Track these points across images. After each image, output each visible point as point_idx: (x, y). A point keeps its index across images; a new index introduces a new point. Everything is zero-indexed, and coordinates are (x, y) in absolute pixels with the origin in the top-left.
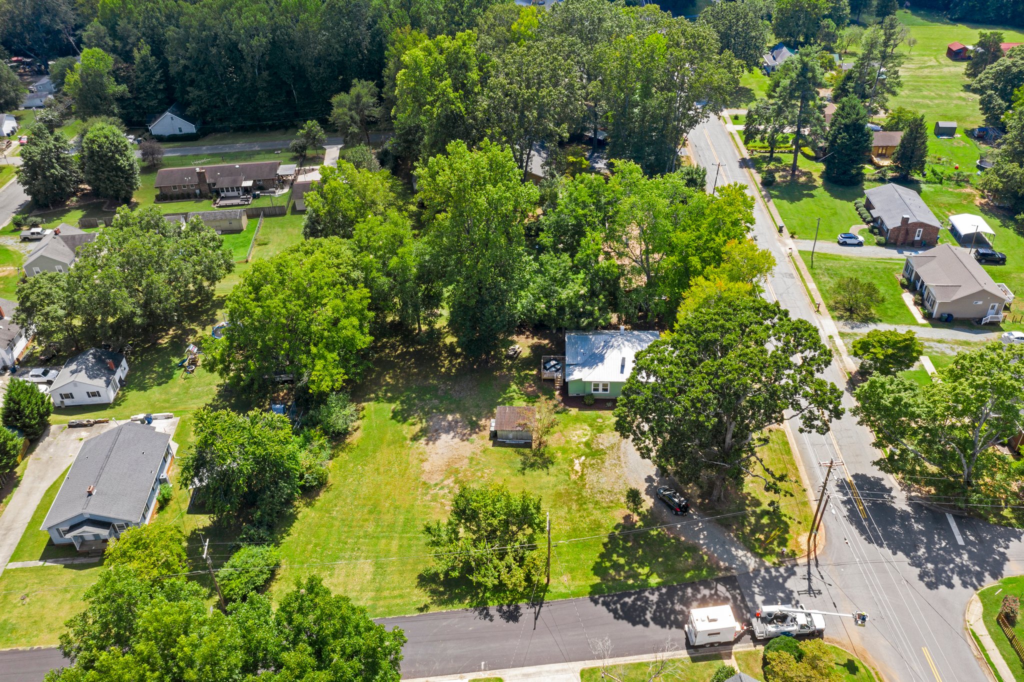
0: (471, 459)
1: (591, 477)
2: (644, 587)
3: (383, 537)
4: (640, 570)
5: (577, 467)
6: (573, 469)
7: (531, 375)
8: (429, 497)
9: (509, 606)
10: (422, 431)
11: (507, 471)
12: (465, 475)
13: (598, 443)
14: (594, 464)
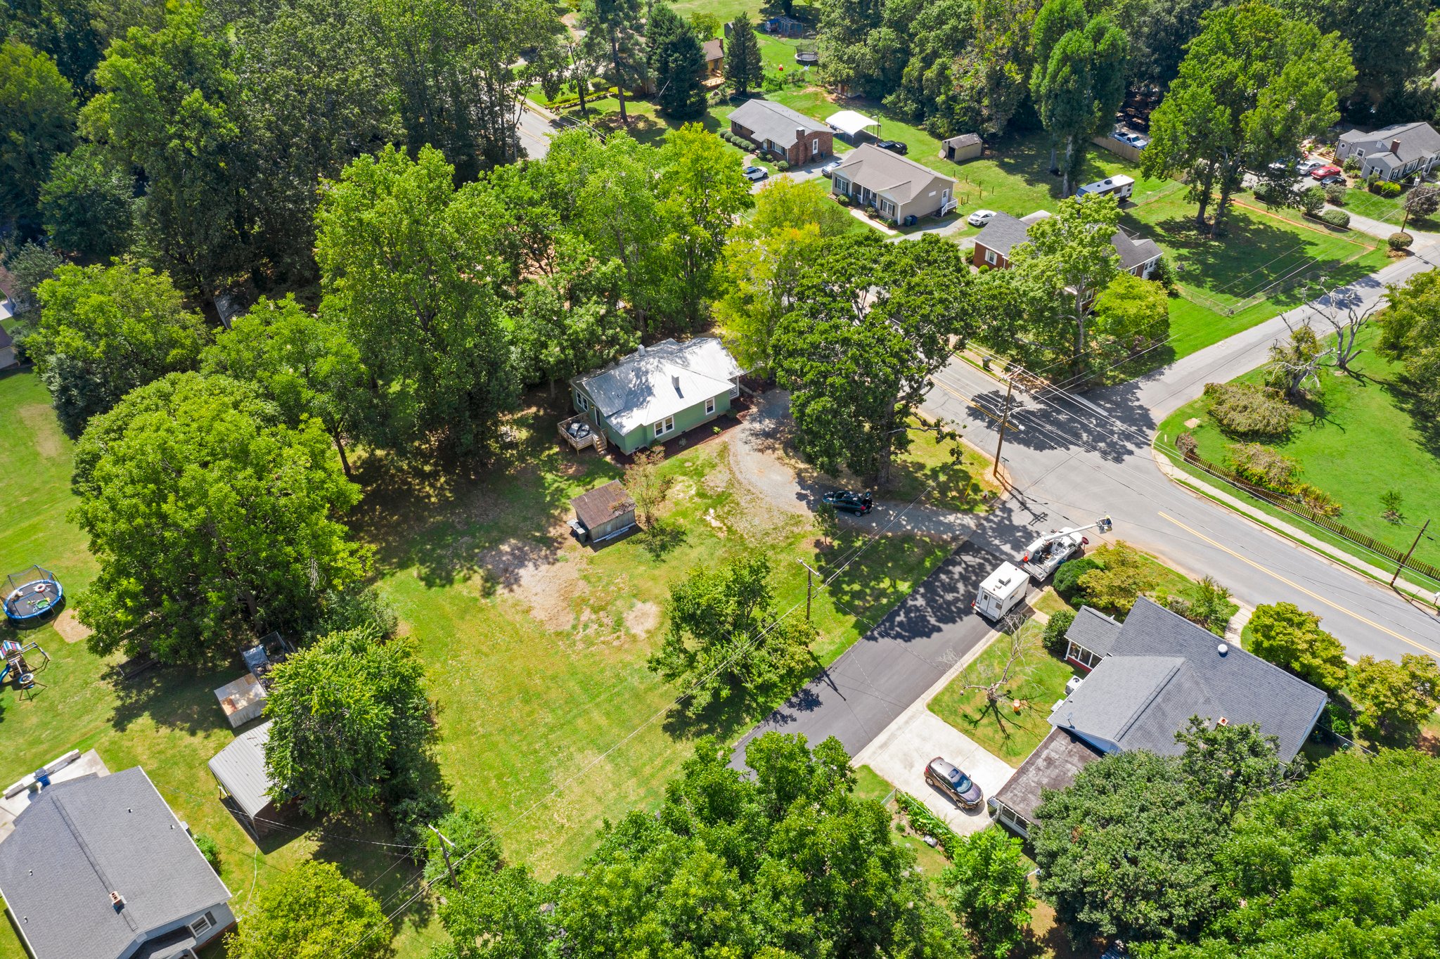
0: (586, 578)
1: (741, 526)
2: (902, 599)
3: (575, 717)
4: (882, 585)
5: (715, 523)
6: (713, 528)
7: (556, 454)
8: (580, 646)
9: (796, 695)
10: (486, 580)
11: (642, 569)
12: (598, 598)
13: (712, 488)
14: (730, 511)
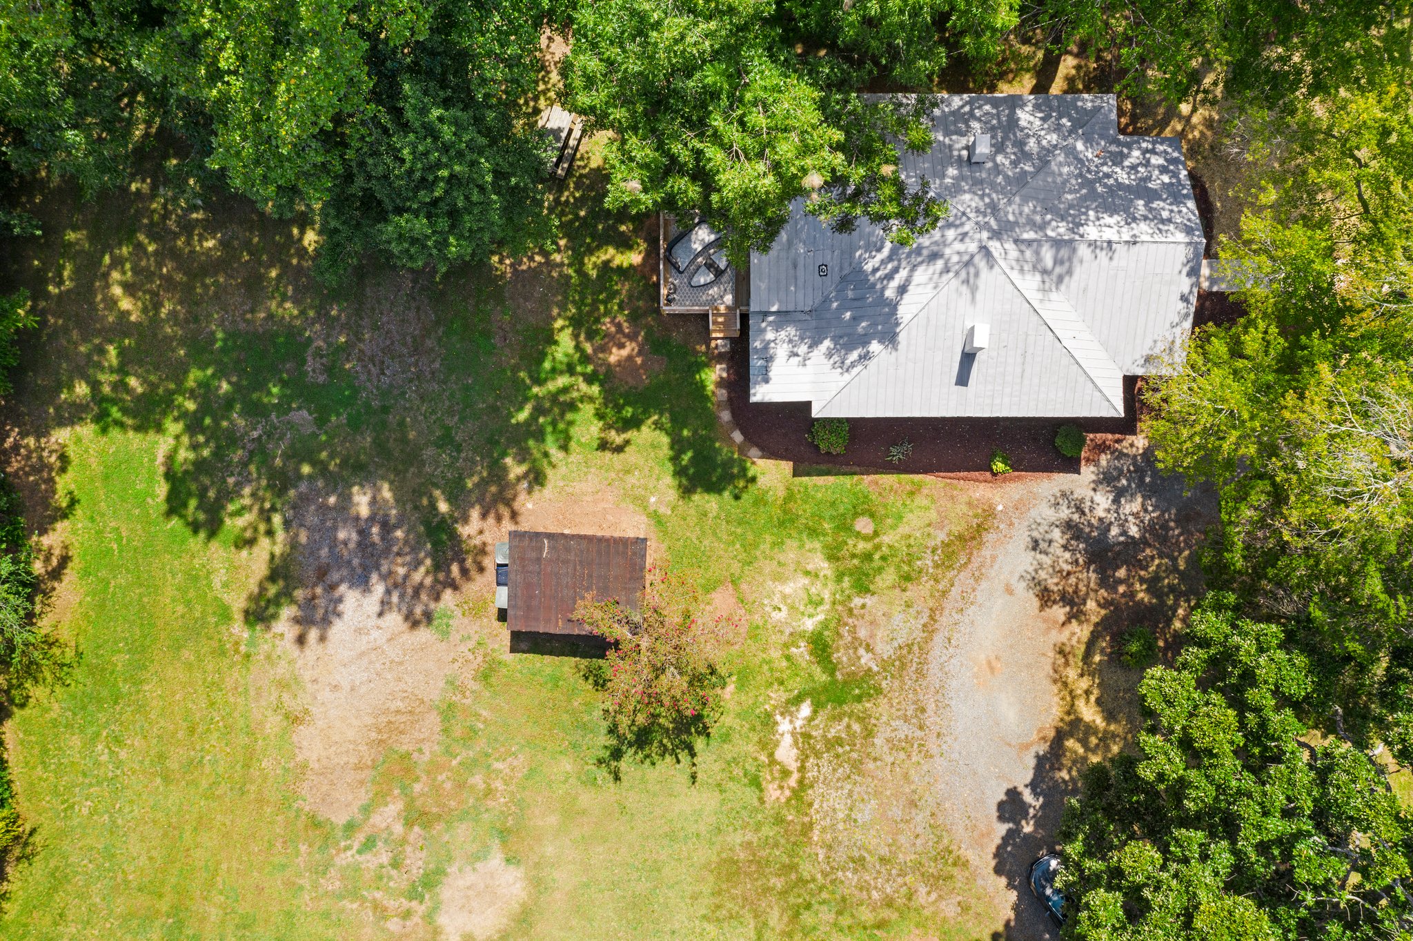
0: (448, 712)
1: (828, 800)
5: (787, 753)
6: (773, 761)
7: (623, 272)
8: (333, 883)
10: (273, 577)
11: (567, 765)
12: (437, 788)
13: (856, 643)
14: (839, 741)
